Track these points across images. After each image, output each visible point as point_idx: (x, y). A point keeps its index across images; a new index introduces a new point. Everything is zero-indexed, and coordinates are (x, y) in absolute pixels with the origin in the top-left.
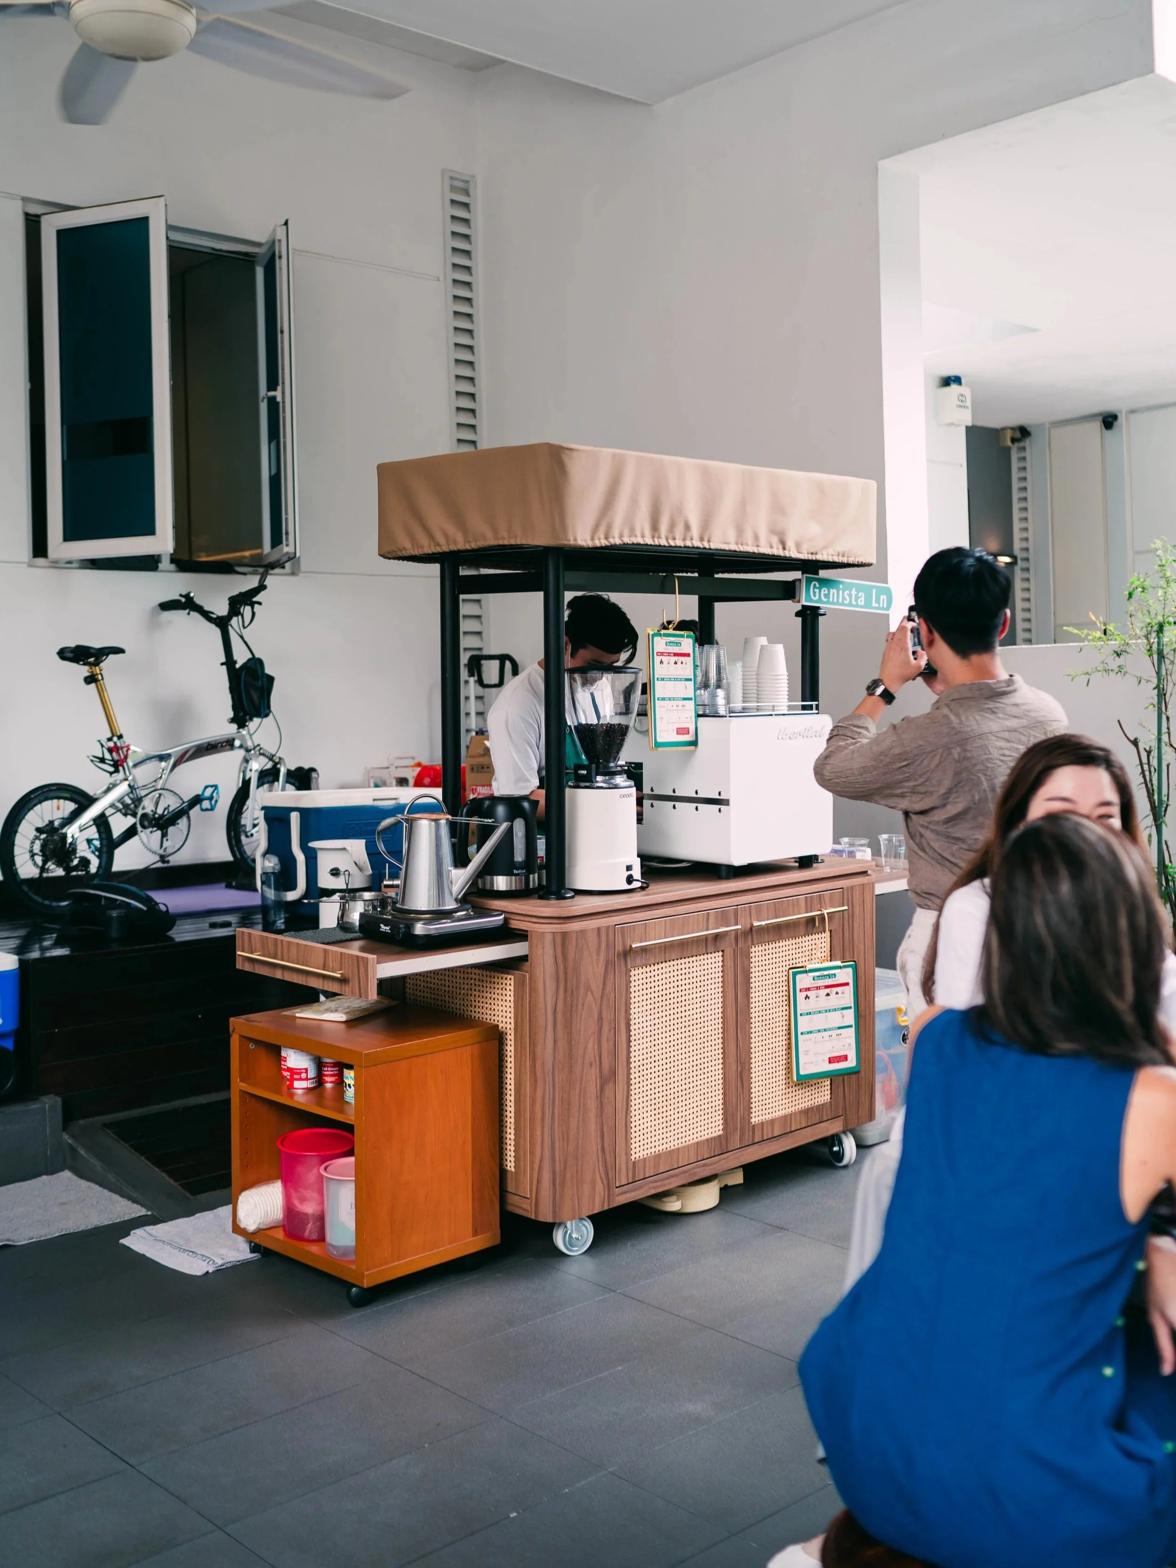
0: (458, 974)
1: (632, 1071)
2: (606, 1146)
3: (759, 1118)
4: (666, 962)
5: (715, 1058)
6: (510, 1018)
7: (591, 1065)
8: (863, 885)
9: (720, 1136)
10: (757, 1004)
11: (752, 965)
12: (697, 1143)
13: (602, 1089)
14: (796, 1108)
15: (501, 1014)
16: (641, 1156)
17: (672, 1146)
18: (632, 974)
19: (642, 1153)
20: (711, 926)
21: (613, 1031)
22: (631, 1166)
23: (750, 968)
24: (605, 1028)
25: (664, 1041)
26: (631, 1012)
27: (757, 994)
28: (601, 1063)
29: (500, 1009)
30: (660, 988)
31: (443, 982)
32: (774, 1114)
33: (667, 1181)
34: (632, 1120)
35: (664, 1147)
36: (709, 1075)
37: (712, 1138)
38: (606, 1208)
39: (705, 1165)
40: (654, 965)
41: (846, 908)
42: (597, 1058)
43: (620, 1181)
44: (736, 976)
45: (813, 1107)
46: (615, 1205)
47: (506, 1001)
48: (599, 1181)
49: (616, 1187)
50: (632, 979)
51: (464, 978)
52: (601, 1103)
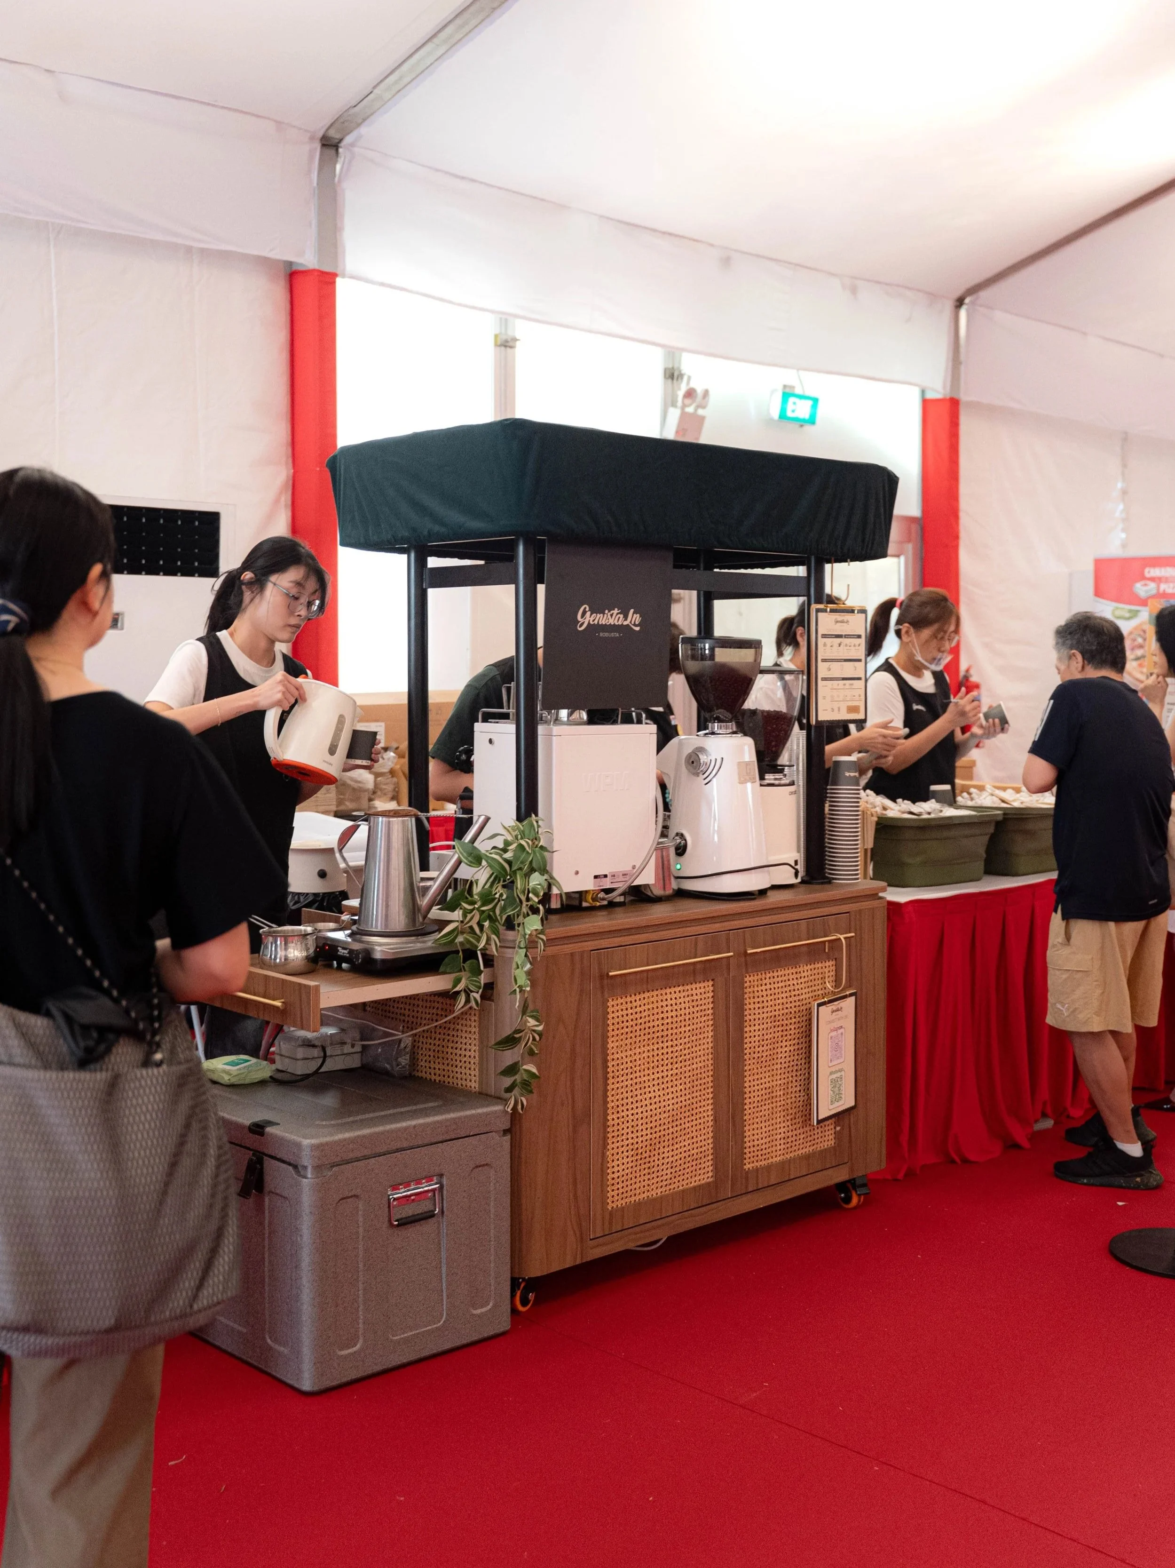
0: (421, 1003)
1: (610, 1111)
2: (579, 1193)
3: (753, 1165)
4: (648, 991)
5: (704, 1097)
6: (474, 1051)
7: (562, 1105)
8: (873, 909)
9: (709, 1184)
10: (753, 1039)
11: (746, 996)
12: (683, 1191)
13: (575, 1131)
14: (796, 1154)
15: (465, 1047)
16: (619, 1206)
17: (655, 1195)
18: (610, 1003)
19: (620, 1202)
20: (699, 952)
21: (588, 1067)
22: (607, 1217)
23: (744, 999)
24: (579, 1063)
25: (646, 1079)
26: (608, 1046)
27: (752, 1029)
28: (573, 1101)
29: (464, 1041)
30: (642, 1021)
31: (403, 1011)
32: (771, 1160)
33: (647, 1234)
34: (608, 1165)
35: (645, 1195)
36: (698, 1117)
37: (699, 1186)
38: (578, 1262)
39: (692, 1216)
40: (635, 995)
41: (853, 934)
42: (570, 1096)
43: (594, 1232)
44: (727, 1008)
45: (815, 1153)
46: (589, 1259)
47: (470, 1032)
48: (571, 1233)
49: (591, 1240)
50: (610, 1010)
51: (426, 1007)
52: (574, 1147)
